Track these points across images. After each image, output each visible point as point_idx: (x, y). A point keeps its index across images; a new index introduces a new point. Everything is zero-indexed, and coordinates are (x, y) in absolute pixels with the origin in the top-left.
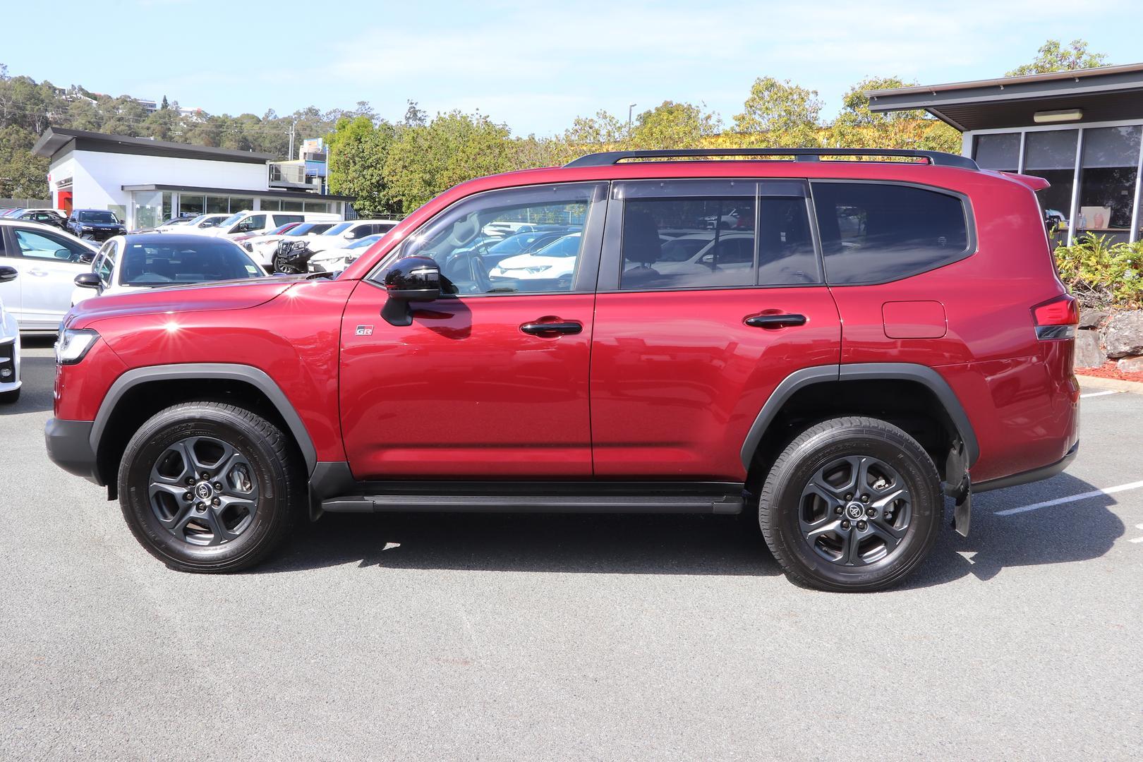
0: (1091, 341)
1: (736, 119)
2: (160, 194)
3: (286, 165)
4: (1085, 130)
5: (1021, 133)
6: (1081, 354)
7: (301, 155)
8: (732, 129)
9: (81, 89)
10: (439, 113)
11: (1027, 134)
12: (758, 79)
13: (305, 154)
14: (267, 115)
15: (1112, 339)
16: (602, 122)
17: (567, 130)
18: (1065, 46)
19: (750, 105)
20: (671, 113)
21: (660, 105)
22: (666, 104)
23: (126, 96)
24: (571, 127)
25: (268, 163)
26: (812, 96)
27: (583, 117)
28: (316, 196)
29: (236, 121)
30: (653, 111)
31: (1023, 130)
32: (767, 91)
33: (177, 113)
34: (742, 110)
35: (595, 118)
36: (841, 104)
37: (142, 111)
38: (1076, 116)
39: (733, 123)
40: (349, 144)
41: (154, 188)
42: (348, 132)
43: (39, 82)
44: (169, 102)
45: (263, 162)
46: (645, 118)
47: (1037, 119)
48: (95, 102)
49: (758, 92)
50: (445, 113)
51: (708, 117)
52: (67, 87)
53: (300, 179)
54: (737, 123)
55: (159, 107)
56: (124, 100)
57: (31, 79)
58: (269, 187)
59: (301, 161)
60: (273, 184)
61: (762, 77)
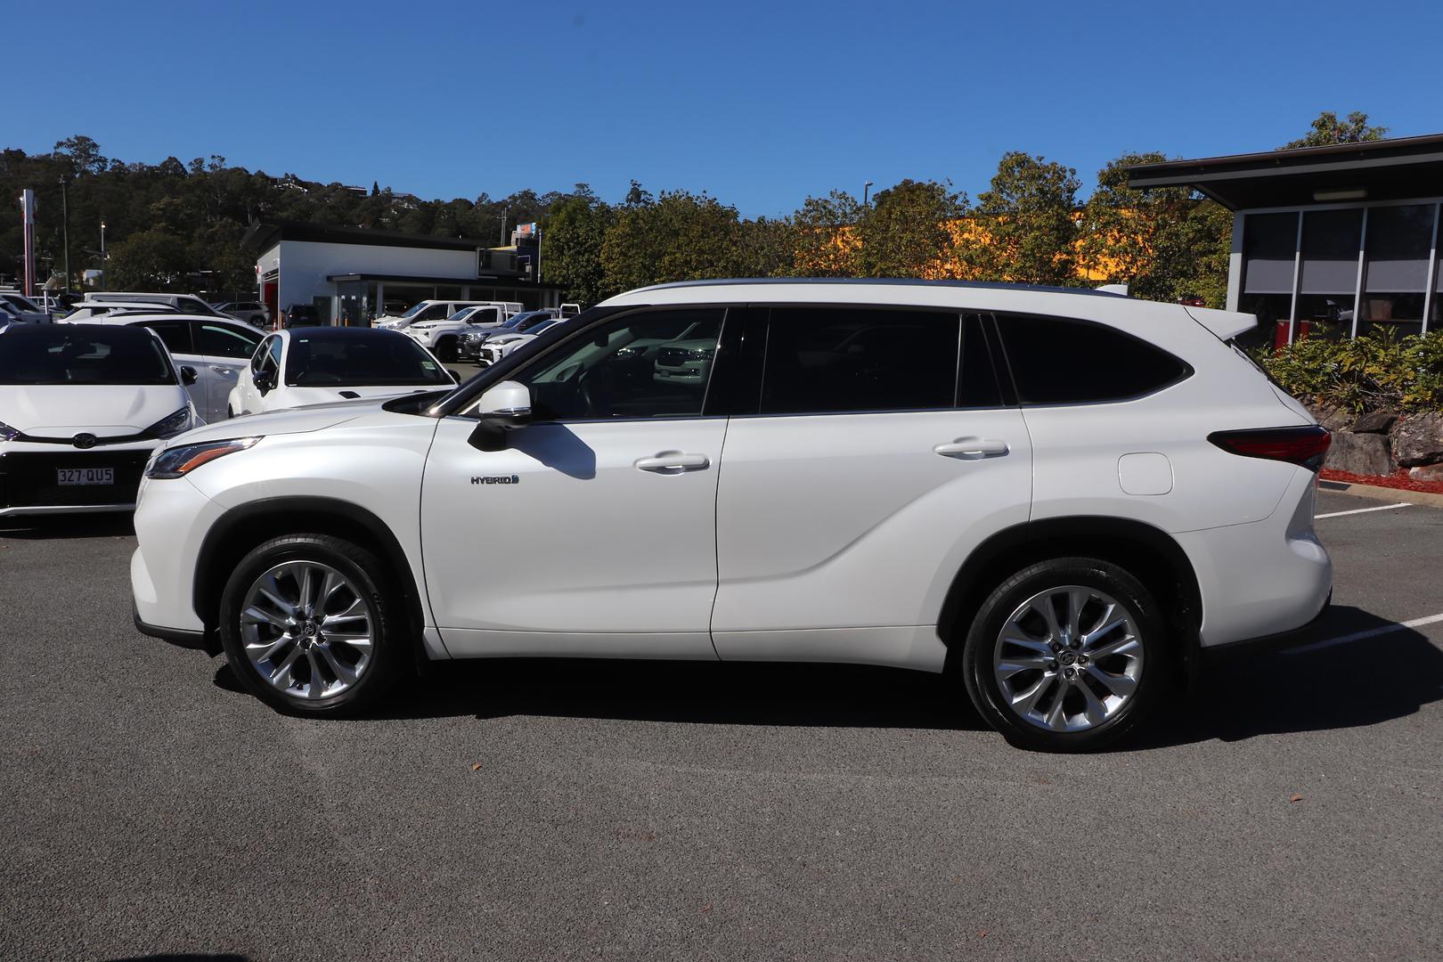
0: (1380, 446)
1: (982, 198)
2: (366, 283)
3: (497, 251)
4: (1370, 210)
5: (1298, 213)
6: (1368, 461)
7: (513, 240)
8: (978, 209)
9: (294, 177)
10: (662, 194)
11: (1305, 214)
12: (1008, 154)
13: (517, 239)
14: (480, 200)
15: (1404, 444)
16: (836, 202)
17: (797, 212)
18: (1342, 119)
19: (998, 183)
20: (912, 192)
21: (898, 183)
22: (906, 183)
23: (336, 183)
24: (801, 207)
25: (478, 249)
26: (1068, 174)
27: (815, 197)
28: (526, 284)
29: (447, 206)
30: (892, 190)
31: (1301, 209)
32: (1017, 167)
33: (389, 196)
34: (988, 188)
35: (829, 198)
36: (1097, 181)
37: (352, 197)
38: (1360, 194)
39: (979, 203)
40: (562, 229)
41: (358, 278)
42: (563, 215)
43: (252, 172)
44: (381, 188)
45: (472, 249)
46: (883, 198)
47: (1318, 197)
48: (306, 190)
49: (1006, 168)
50: (669, 194)
51: (955, 197)
52: (280, 175)
53: (512, 266)
54: (983, 202)
55: (369, 194)
56: (335, 187)
57: (245, 171)
58: (480, 275)
59: (513, 247)
60: (483, 272)
61: (1012, 152)
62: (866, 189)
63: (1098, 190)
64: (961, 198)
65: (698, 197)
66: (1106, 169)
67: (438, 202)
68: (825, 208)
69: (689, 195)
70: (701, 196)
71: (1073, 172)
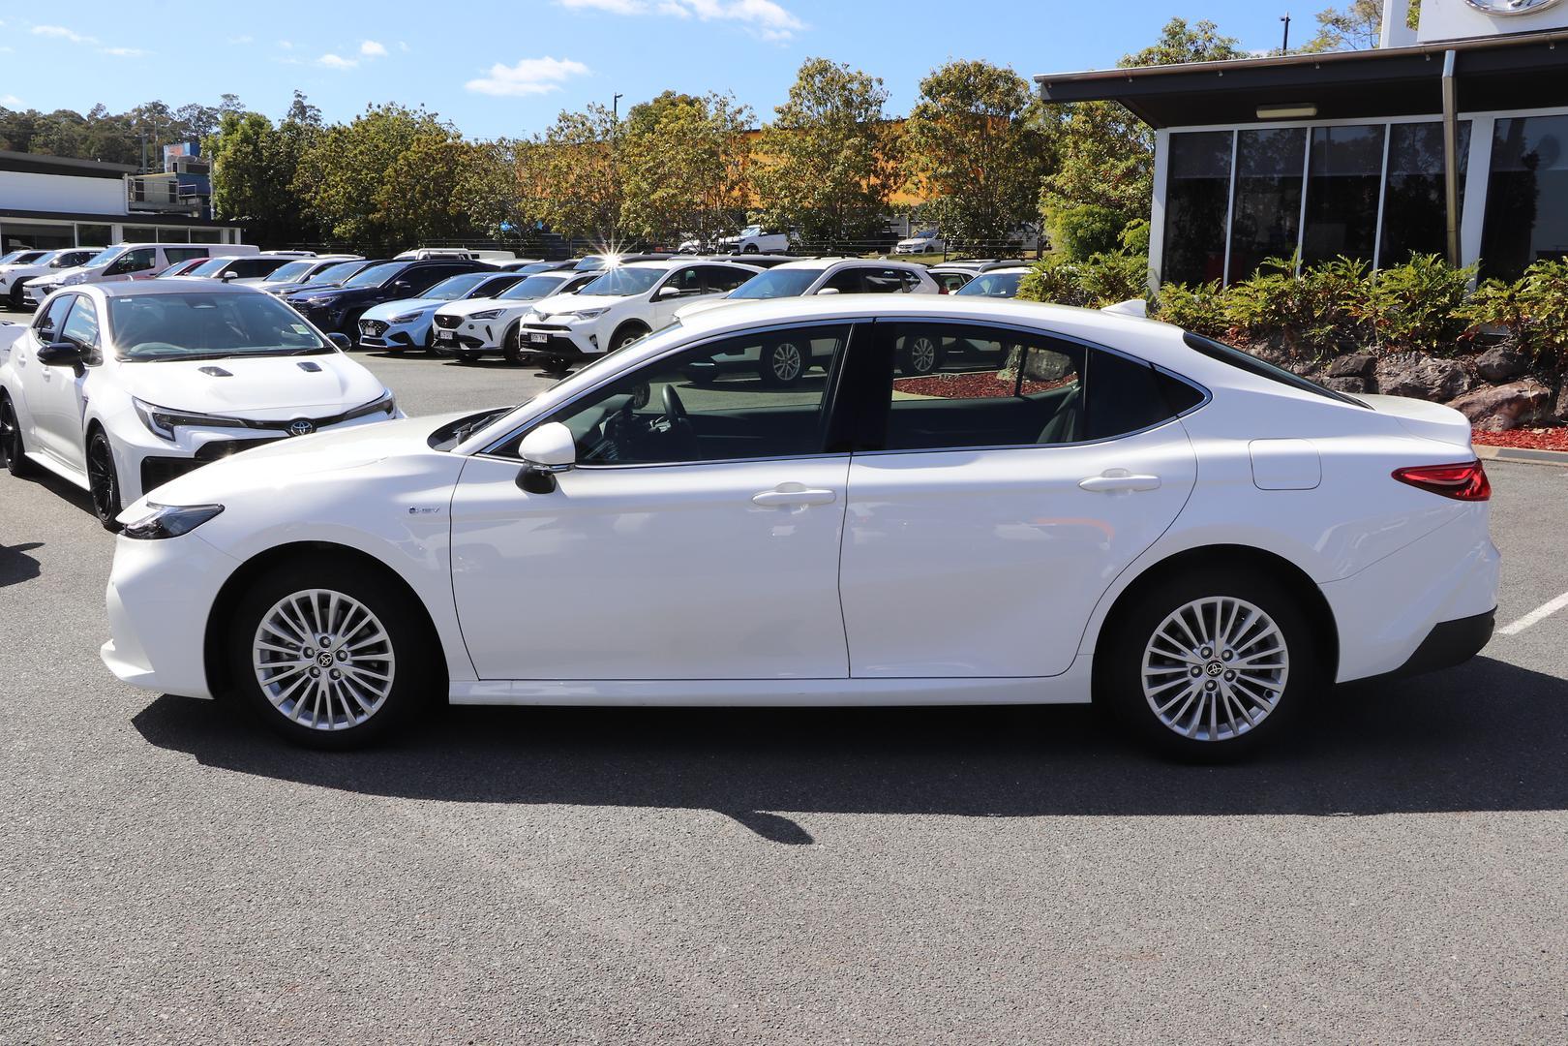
1: (780, 111)
3: (150, 179)
4: (1313, 129)
5: (1234, 131)
8: (776, 124)
10: (370, 106)
11: (1242, 132)
12: (809, 60)
14: (93, 114)
16: (596, 117)
17: (549, 129)
19: (797, 94)
20: (673, 104)
21: (659, 95)
22: (668, 95)
24: (554, 124)
25: (127, 177)
26: (875, 84)
27: (570, 112)
28: (195, 221)
30: (651, 103)
31: (1236, 128)
32: (821, 79)
34: (785, 100)
35: (587, 114)
36: (919, 92)
38: (1311, 111)
39: (776, 116)
40: (240, 151)
42: (237, 137)
45: (118, 175)
46: (641, 112)
47: (1261, 114)
49: (807, 75)
50: (379, 107)
51: (740, 111)
53: (173, 199)
54: (780, 116)
58: (130, 210)
59: (169, 174)
60: (135, 206)
61: (814, 58)
62: (616, 101)
63: (921, 102)
64: (746, 113)
65: (415, 112)
66: (930, 77)
67: (32, 113)
68: (583, 124)
69: (407, 109)
70: (418, 111)
71: (880, 82)
